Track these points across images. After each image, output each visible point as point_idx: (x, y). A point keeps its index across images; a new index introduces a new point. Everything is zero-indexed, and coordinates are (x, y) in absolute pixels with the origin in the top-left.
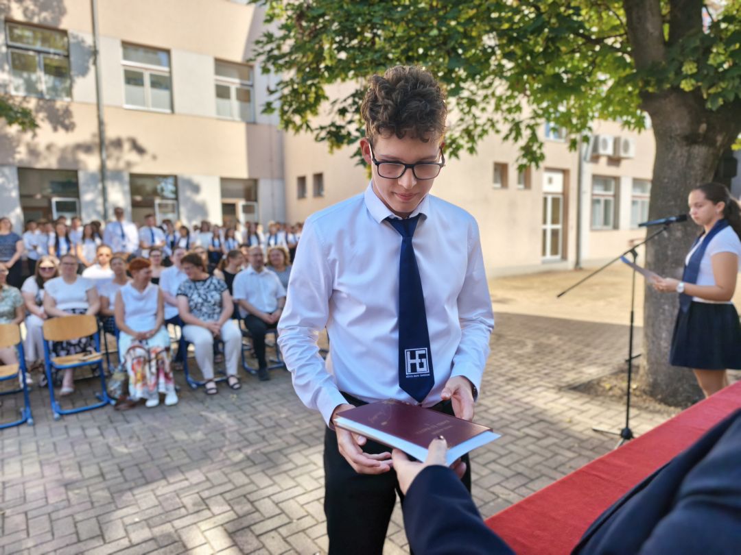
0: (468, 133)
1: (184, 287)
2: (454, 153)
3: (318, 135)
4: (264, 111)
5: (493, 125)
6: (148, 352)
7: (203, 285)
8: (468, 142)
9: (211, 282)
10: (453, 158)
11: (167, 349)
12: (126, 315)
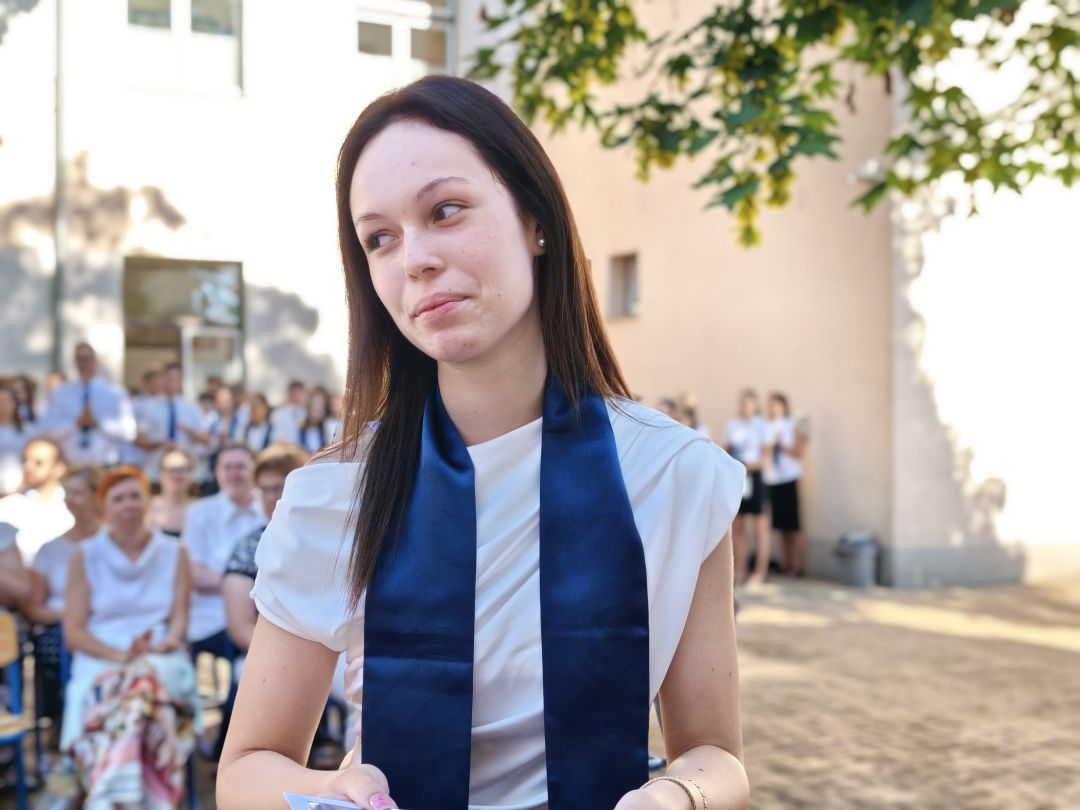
1: (248, 550)
12: (95, 617)
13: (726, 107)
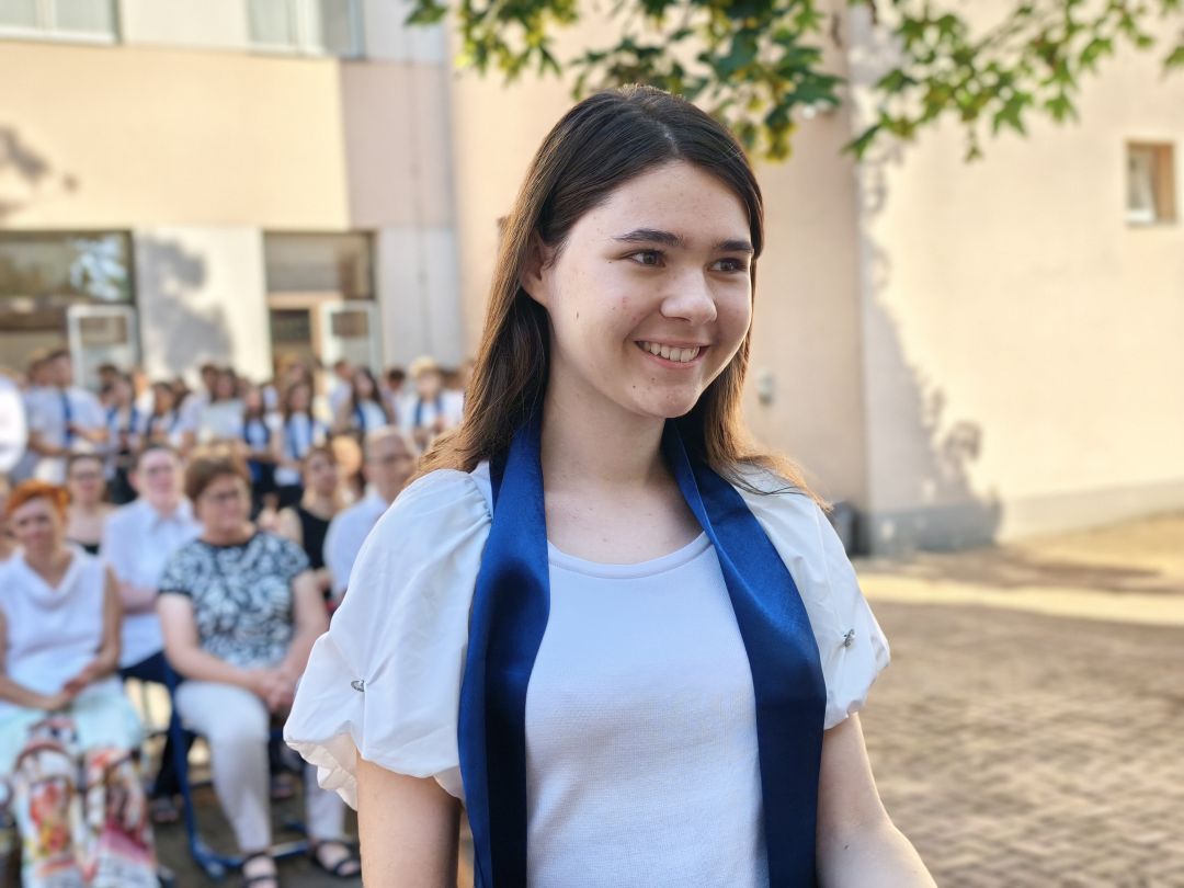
0: (1047, 51)
1: (181, 565)
2: (1011, 114)
3: (581, 79)
4: (414, 18)
5: (1127, 23)
6: (81, 763)
7: (239, 560)
8: (1046, 83)
9: (264, 550)
10: (1007, 133)
11: (135, 755)
12: (13, 653)
13: (713, 49)
